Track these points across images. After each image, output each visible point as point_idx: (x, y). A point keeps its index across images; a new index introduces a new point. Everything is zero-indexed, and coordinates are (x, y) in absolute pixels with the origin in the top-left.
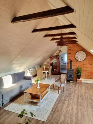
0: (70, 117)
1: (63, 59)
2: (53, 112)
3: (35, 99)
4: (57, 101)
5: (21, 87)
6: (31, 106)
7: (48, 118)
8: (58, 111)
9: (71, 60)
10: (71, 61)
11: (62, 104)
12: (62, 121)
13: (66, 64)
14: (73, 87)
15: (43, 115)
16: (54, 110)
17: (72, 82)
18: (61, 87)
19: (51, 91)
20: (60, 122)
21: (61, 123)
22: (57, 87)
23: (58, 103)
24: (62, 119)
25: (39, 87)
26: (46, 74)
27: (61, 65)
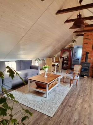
0: (87, 116)
1: (75, 54)
2: (62, 107)
3: (41, 89)
4: (68, 95)
5: (26, 75)
6: (35, 96)
7: (56, 113)
8: (70, 106)
9: (87, 51)
10: (87, 53)
11: (75, 99)
12: (75, 120)
13: (79, 59)
14: (89, 83)
15: (49, 109)
16: (64, 104)
17: (87, 77)
18: (73, 79)
19: (60, 84)
20: (73, 121)
21: (75, 122)
22: (68, 79)
23: (70, 97)
24: (76, 117)
25: (46, 76)
26: (56, 66)
27: (74, 61)
